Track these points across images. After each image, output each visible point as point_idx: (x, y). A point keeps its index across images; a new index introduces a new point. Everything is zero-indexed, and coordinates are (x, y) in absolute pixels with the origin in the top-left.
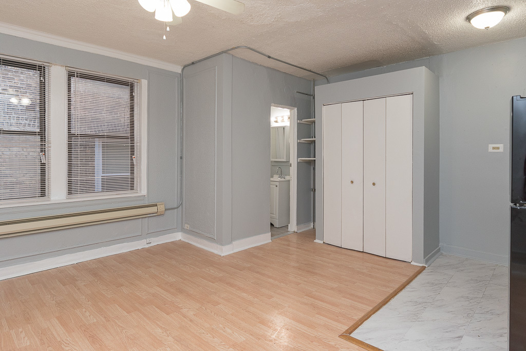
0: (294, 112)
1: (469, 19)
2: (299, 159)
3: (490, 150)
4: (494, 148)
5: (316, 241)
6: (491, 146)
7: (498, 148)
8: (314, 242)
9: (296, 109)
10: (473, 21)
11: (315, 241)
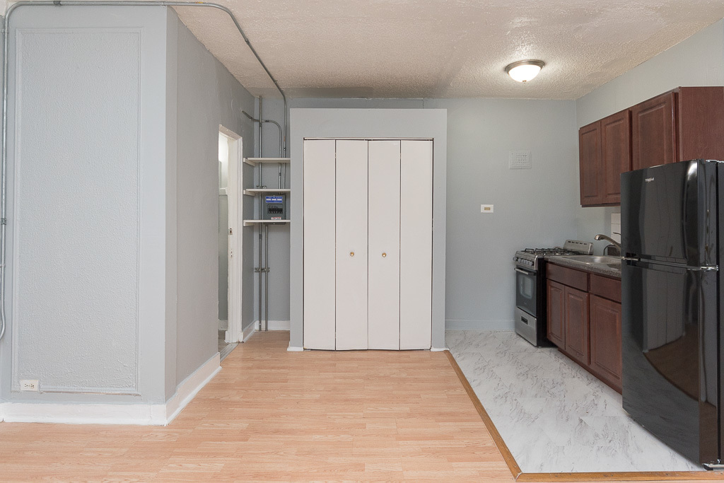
0: (238, 143)
1: (508, 69)
2: (245, 221)
3: (482, 210)
4: (486, 209)
5: (290, 349)
6: (483, 206)
7: (489, 209)
8: (289, 352)
9: (241, 139)
10: (511, 72)
11: (288, 350)
